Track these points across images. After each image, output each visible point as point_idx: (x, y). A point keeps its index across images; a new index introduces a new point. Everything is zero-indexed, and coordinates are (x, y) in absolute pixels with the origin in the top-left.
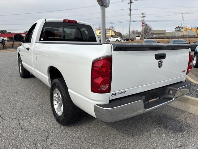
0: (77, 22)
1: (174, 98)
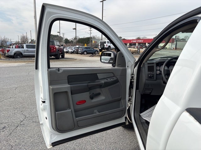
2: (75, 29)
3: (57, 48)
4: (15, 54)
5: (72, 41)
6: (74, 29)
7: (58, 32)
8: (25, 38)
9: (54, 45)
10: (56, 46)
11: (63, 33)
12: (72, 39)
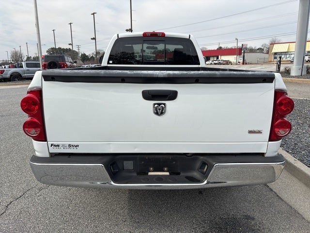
0: (165, 35)
1: (206, 182)
2: (94, 39)
3: (69, 65)
4: (11, 75)
5: (93, 56)
6: (92, 39)
7: (69, 44)
8: (18, 55)
9: (65, 62)
10: (67, 63)
11: (78, 46)
12: (93, 54)
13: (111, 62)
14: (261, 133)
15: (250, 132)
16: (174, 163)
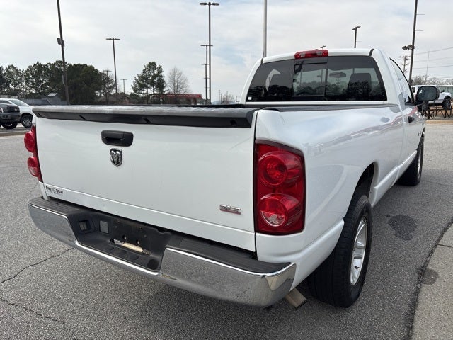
13: (250, 98)
14: (240, 214)
15: (224, 209)
16: (145, 236)
